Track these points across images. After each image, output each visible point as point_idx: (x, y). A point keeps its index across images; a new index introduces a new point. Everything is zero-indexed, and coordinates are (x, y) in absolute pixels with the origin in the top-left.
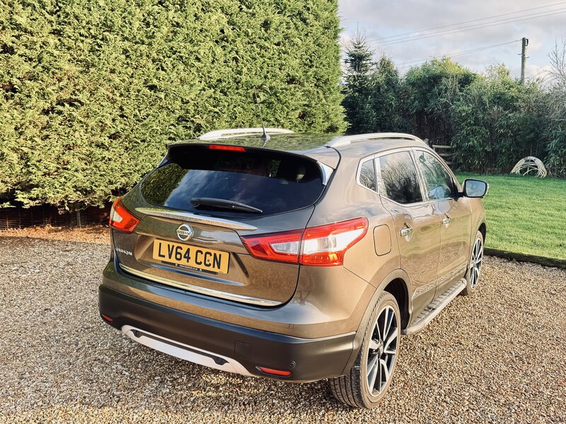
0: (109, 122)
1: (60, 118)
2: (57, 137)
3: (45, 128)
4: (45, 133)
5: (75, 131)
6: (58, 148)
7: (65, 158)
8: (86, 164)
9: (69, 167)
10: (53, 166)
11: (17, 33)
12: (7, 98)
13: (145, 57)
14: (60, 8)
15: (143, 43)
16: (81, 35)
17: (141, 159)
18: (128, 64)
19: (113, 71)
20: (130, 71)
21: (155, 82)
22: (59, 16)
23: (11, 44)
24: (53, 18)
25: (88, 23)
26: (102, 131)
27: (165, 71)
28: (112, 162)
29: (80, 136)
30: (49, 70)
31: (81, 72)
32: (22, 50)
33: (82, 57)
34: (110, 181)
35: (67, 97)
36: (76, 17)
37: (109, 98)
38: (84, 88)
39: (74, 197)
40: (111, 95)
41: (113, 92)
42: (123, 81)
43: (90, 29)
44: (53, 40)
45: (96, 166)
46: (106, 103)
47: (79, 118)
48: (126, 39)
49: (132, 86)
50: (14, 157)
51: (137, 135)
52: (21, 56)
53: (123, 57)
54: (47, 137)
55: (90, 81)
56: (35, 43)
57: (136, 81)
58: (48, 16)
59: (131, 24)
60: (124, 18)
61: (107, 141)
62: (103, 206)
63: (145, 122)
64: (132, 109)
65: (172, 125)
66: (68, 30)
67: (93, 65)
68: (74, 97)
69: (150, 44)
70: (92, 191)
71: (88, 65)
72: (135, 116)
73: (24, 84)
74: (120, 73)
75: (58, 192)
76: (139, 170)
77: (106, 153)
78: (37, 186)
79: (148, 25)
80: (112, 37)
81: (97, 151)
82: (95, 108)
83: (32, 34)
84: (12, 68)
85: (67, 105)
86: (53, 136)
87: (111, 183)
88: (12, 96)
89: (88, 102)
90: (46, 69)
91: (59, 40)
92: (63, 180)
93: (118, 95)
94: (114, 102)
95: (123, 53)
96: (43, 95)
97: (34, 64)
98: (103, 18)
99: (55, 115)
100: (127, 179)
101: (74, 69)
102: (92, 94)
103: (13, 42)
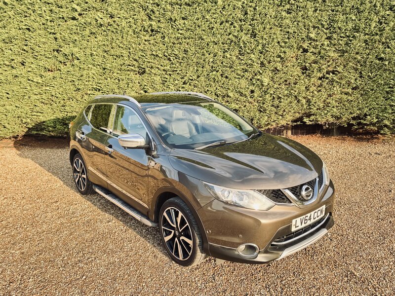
0: (353, 81)
1: (327, 81)
2: (325, 90)
3: (319, 86)
4: (319, 89)
5: (334, 87)
6: (325, 96)
7: (328, 101)
8: (339, 104)
9: (330, 105)
10: (321, 105)
11: (310, 42)
12: (303, 73)
13: (377, 43)
14: (331, 25)
15: (377, 34)
16: (341, 37)
17: (370, 100)
18: (366, 48)
19: (357, 53)
20: (368, 51)
21: (383, 55)
22: (330, 30)
23: (307, 48)
24: (327, 31)
25: (345, 30)
26: (348, 86)
27: (390, 48)
28: (353, 102)
29: (337, 89)
30: (323, 57)
31: (340, 56)
32: (312, 50)
33: (341, 48)
34: (350, 112)
35: (331, 70)
36: (339, 28)
37: (354, 68)
38: (341, 64)
39: (331, 120)
40: (355, 66)
41: (356, 65)
42: (363, 58)
43: (346, 33)
44: (326, 42)
45: (344, 105)
46: (352, 71)
47: (337, 80)
48: (367, 34)
49: (368, 60)
50: (304, 101)
51: (369, 87)
52: (311, 52)
53: (364, 44)
54: (320, 91)
55: (344, 60)
56: (317, 45)
57: (370, 57)
58: (325, 31)
59: (370, 25)
60: (366, 23)
61: (350, 91)
62: (346, 126)
63: (374, 79)
64: (367, 73)
65: (392, 79)
66: (335, 36)
67: (347, 52)
68: (335, 69)
69: (381, 34)
70: (341, 118)
71: (344, 52)
72: (369, 76)
73: (311, 66)
74: (361, 53)
75: (323, 118)
76: (368, 106)
77: (350, 98)
78: (313, 115)
79: (381, 23)
80: (358, 35)
81: (345, 97)
82: (346, 74)
83: (317, 41)
84: (307, 59)
85: (331, 74)
86: (323, 90)
87: (351, 113)
88: (306, 72)
89: (342, 71)
90: (322, 57)
91: (330, 41)
92: (326, 112)
93: (359, 65)
94: (356, 70)
95: (364, 42)
96: (320, 70)
97: (317, 55)
98: (354, 25)
99: (325, 80)
100: (360, 112)
101: (336, 55)
102: (345, 66)
103: (308, 47)
